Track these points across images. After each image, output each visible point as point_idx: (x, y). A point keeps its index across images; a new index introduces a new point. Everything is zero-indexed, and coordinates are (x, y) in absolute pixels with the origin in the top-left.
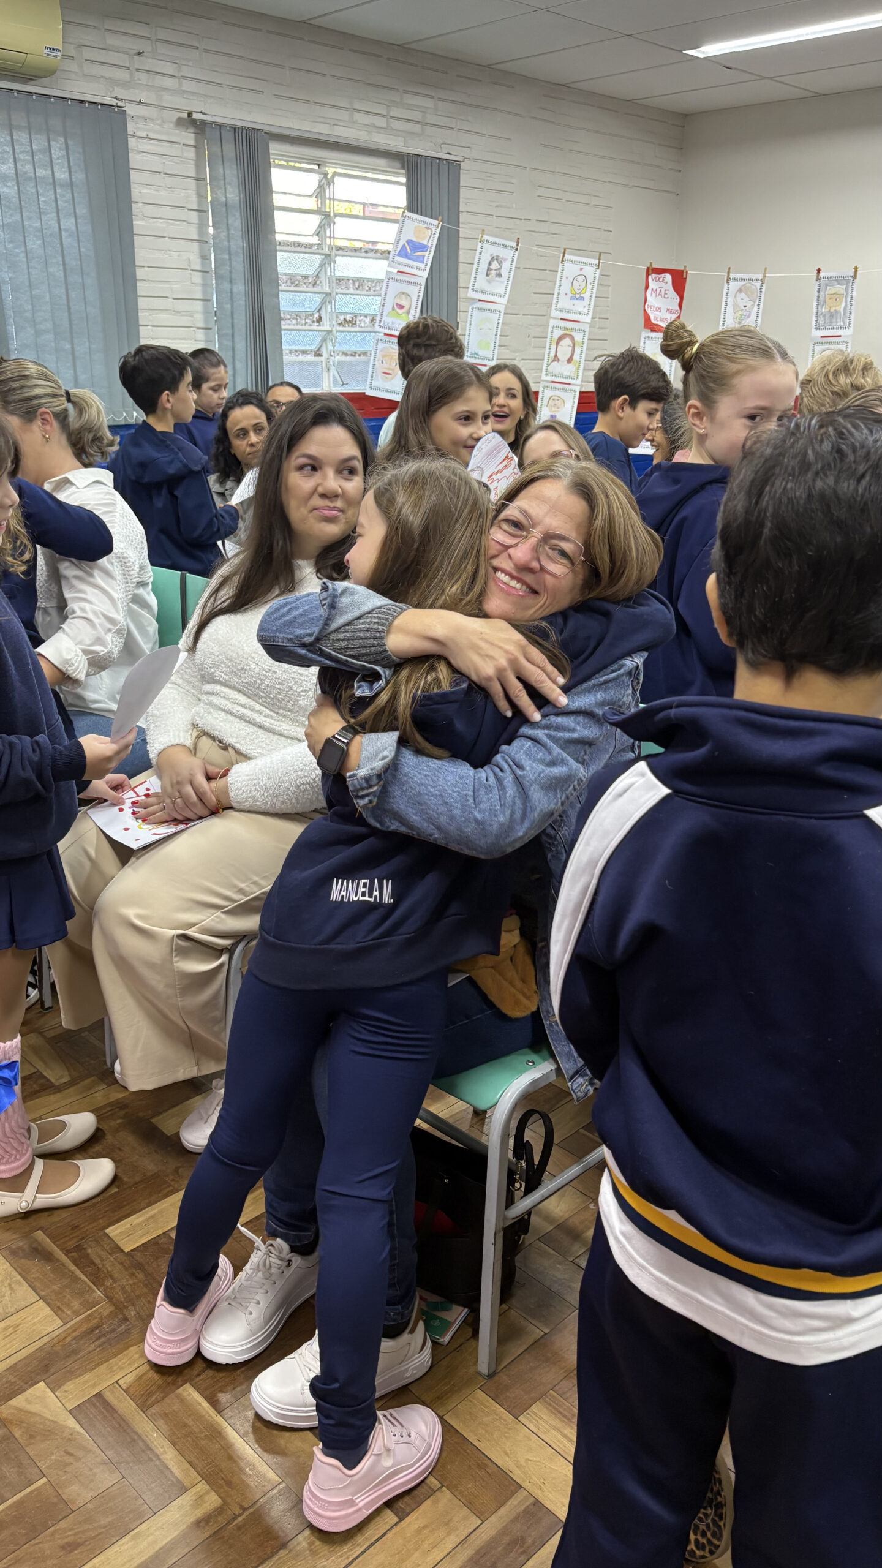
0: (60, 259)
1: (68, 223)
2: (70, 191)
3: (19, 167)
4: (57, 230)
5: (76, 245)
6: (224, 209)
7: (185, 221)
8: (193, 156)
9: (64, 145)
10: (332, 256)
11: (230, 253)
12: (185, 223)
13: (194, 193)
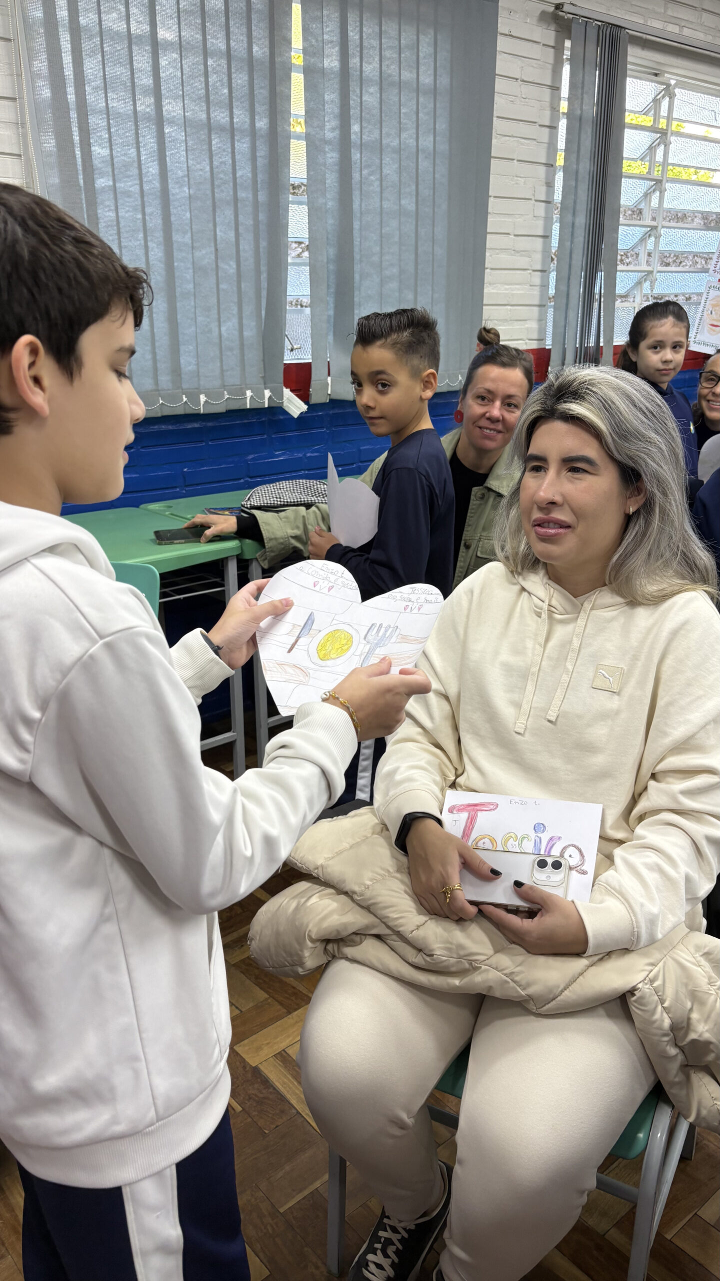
0: (414, 187)
1: (427, 142)
2: (432, 100)
3: (384, 68)
4: (414, 150)
5: (432, 170)
6: (578, 125)
7: (535, 139)
8: (551, 60)
9: (433, 40)
10: (664, 181)
11: (577, 180)
12: (535, 142)
13: (548, 104)
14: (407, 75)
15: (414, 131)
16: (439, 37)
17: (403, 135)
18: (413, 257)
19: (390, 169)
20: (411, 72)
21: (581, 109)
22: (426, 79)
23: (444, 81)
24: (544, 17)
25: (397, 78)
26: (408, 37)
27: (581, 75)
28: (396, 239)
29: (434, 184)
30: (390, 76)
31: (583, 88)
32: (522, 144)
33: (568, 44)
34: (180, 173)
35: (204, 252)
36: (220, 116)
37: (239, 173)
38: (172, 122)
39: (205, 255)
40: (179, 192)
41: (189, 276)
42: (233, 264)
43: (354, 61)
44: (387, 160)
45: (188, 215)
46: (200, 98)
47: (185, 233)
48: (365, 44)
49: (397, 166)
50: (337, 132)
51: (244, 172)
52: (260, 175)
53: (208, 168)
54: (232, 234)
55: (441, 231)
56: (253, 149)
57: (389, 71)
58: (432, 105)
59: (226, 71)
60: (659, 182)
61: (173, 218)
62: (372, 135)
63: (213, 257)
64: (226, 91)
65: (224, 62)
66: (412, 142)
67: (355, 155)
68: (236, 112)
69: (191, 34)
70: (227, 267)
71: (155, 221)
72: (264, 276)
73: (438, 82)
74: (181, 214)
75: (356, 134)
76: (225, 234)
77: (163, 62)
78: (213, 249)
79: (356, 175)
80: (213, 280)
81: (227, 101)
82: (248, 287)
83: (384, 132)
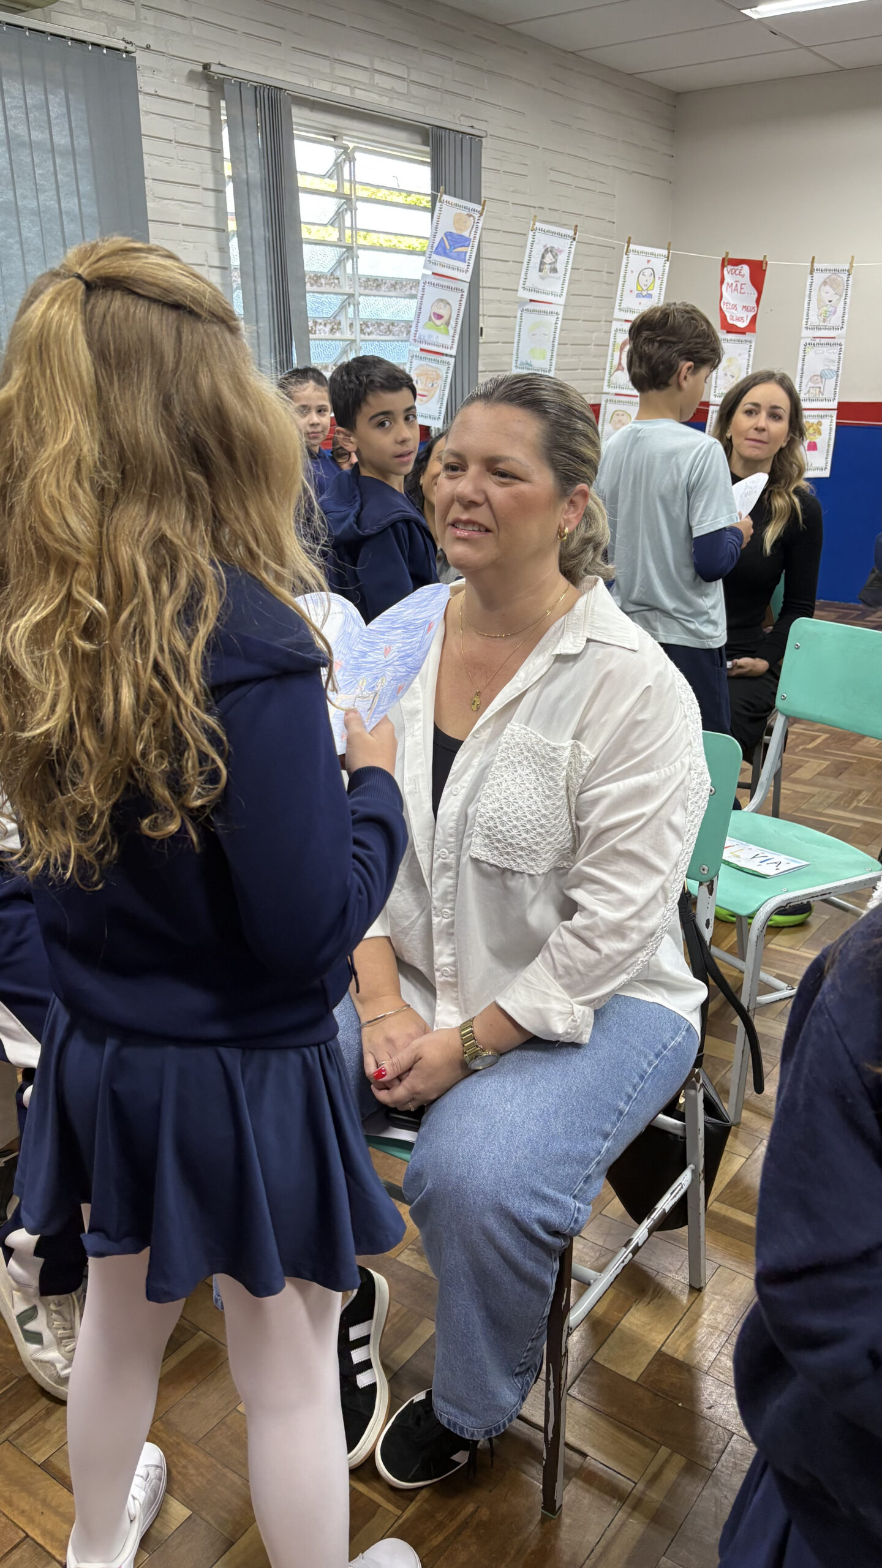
1: (70, 204)
2: (71, 161)
3: (10, 127)
4: (57, 212)
5: (80, 232)
6: (246, 189)
7: (200, 203)
8: (207, 121)
9: (64, 99)
10: (355, 249)
11: (252, 245)
12: (200, 206)
13: (209, 167)
14: (37, 135)
15: (54, 192)
16: (71, 97)
17: (41, 197)
19: (30, 231)
20: (43, 133)
21: (247, 173)
22: (61, 140)
23: (82, 142)
24: (192, 76)
25: (27, 138)
26: (35, 96)
27: (242, 138)
30: (18, 136)
31: (245, 151)
32: (186, 208)
33: (223, 104)
44: (25, 223)
49: (38, 228)
57: (17, 131)
58: (72, 166)
60: (349, 249)
66: (54, 204)
73: (75, 142)
83: (18, 193)
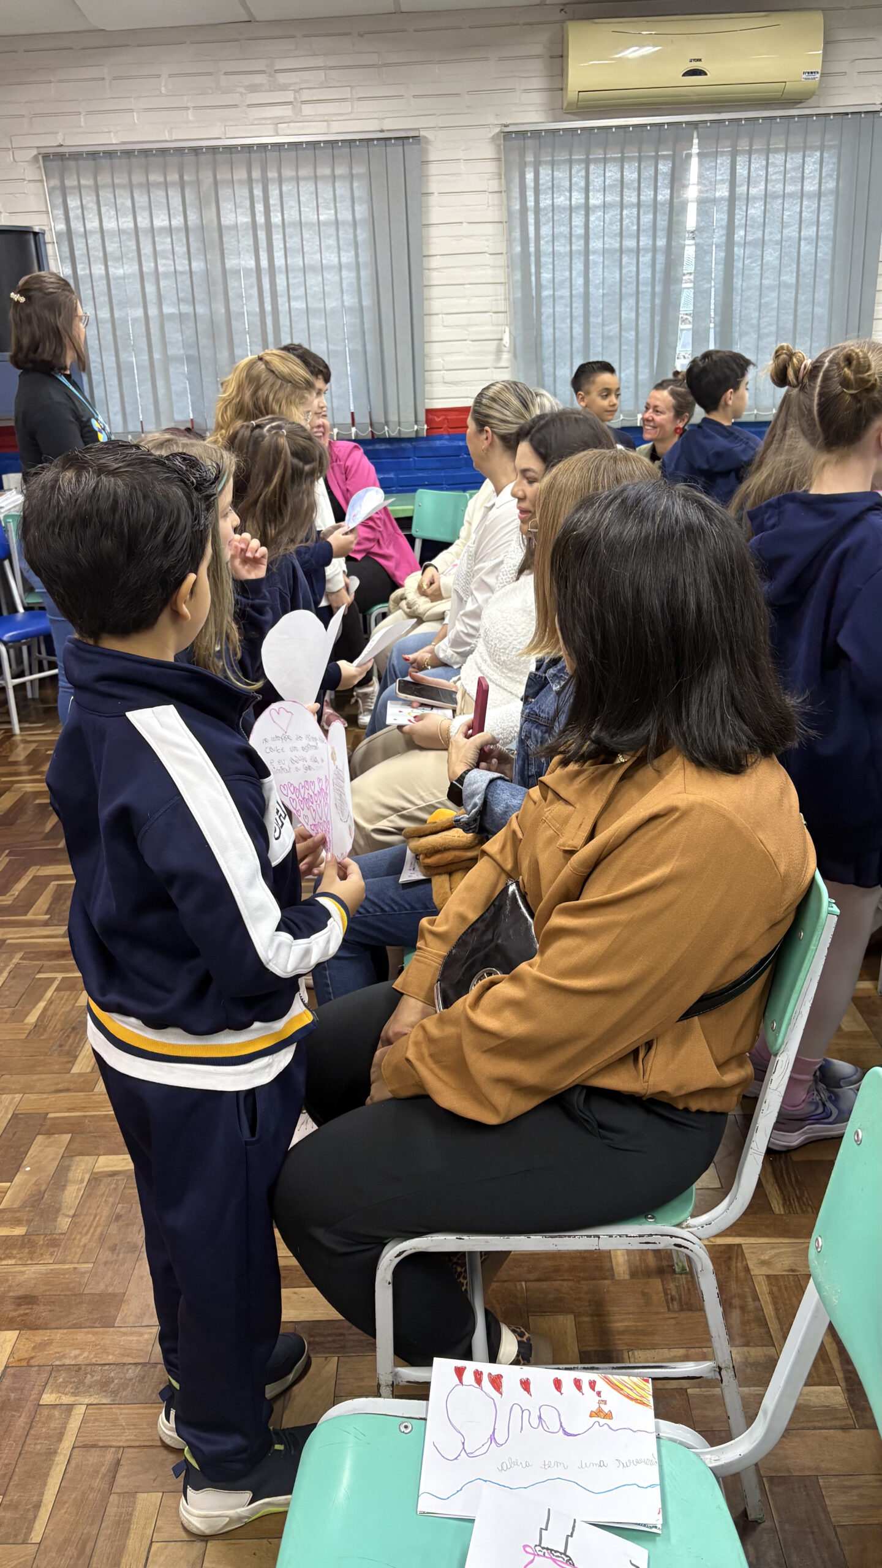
0: (795, 266)
1: (809, 232)
2: (816, 201)
3: (769, 187)
4: (796, 239)
5: (814, 251)
9: (819, 158)
14: (790, 188)
15: (797, 226)
16: (825, 155)
17: (785, 231)
18: (792, 317)
19: (771, 256)
20: (796, 185)
22: (811, 186)
23: (830, 185)
25: (781, 192)
26: (794, 161)
28: (775, 305)
29: (816, 260)
30: (774, 192)
34: (598, 282)
35: (611, 327)
36: (630, 243)
37: (641, 276)
38: (595, 252)
39: (613, 329)
40: (596, 292)
41: (599, 342)
42: (633, 333)
43: (741, 190)
44: (768, 251)
45: (601, 306)
46: (615, 235)
47: (598, 317)
48: (753, 174)
49: (778, 253)
50: (724, 238)
51: (646, 274)
52: (658, 276)
53: (618, 276)
54: (633, 315)
55: (822, 294)
56: (654, 259)
57: (774, 189)
58: (816, 205)
59: (636, 215)
61: (591, 309)
62: (755, 235)
63: (618, 330)
64: (635, 227)
65: (635, 211)
66: (795, 234)
67: (738, 251)
68: (641, 239)
69: (613, 198)
70: (627, 335)
71: (578, 311)
72: (657, 340)
73: (823, 187)
74: (596, 305)
75: (741, 237)
76: (628, 315)
77: (592, 218)
78: (618, 325)
79: (738, 265)
80: (617, 344)
81: (635, 233)
82: (644, 347)
83: (766, 232)
